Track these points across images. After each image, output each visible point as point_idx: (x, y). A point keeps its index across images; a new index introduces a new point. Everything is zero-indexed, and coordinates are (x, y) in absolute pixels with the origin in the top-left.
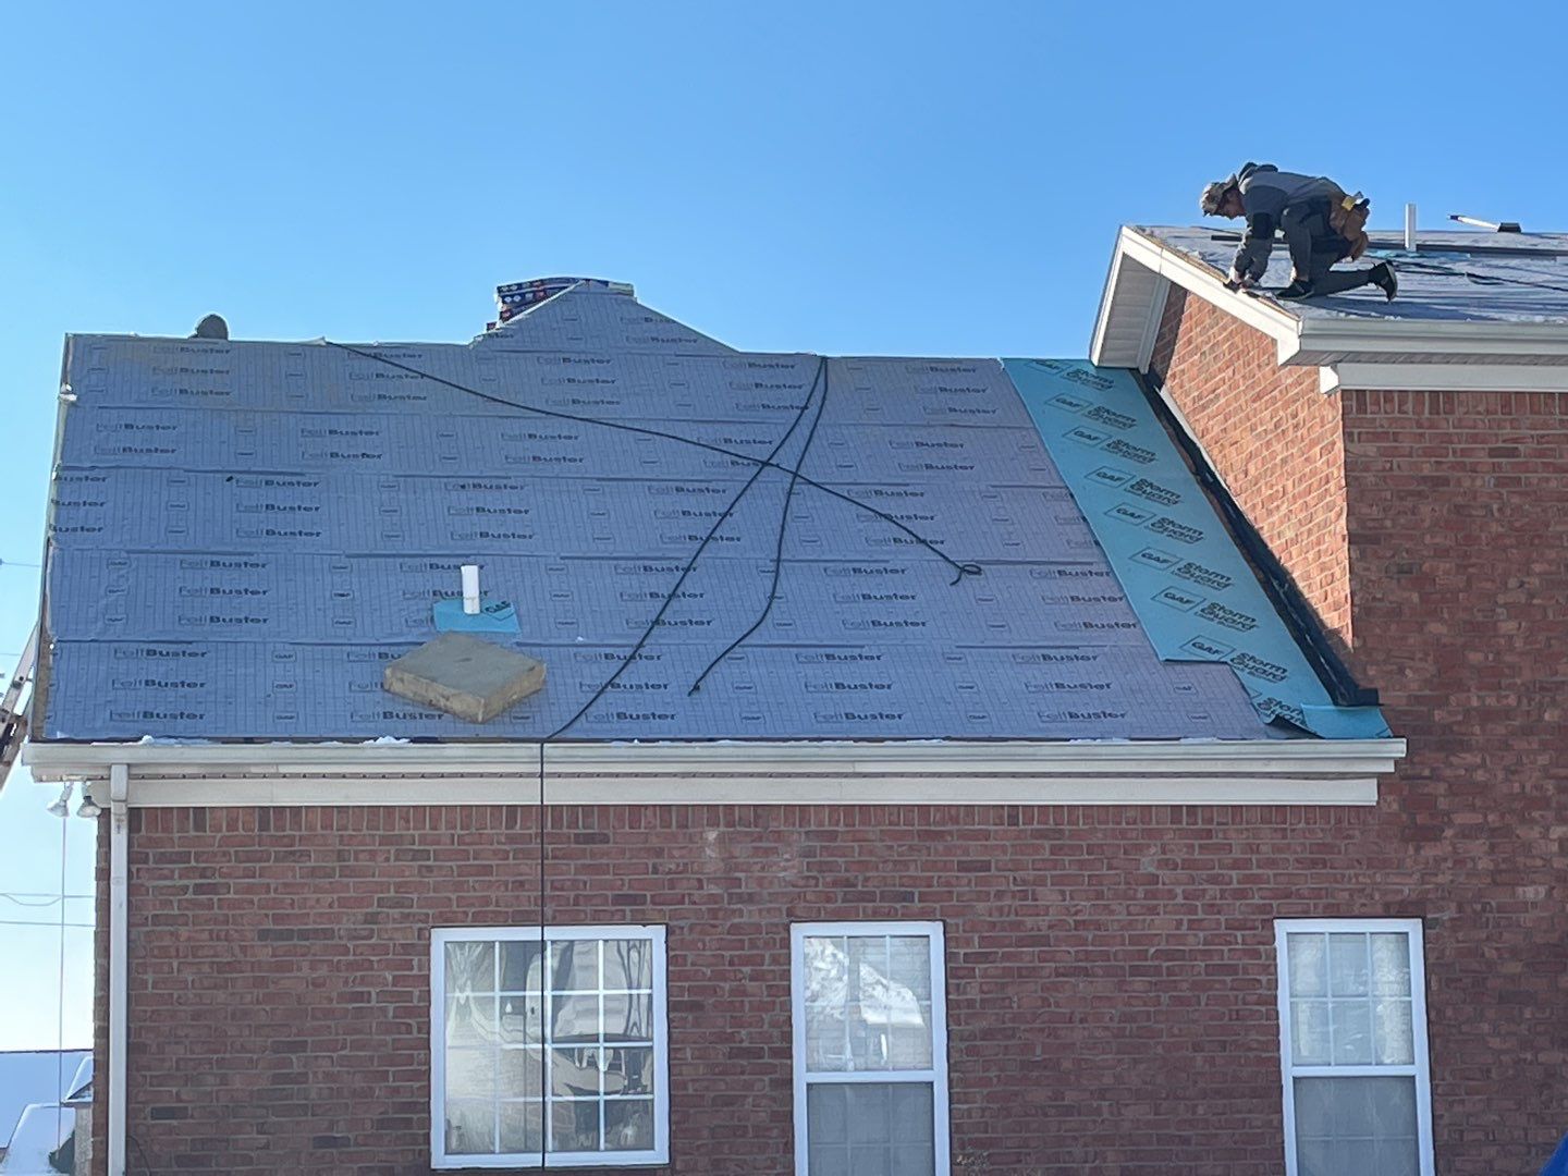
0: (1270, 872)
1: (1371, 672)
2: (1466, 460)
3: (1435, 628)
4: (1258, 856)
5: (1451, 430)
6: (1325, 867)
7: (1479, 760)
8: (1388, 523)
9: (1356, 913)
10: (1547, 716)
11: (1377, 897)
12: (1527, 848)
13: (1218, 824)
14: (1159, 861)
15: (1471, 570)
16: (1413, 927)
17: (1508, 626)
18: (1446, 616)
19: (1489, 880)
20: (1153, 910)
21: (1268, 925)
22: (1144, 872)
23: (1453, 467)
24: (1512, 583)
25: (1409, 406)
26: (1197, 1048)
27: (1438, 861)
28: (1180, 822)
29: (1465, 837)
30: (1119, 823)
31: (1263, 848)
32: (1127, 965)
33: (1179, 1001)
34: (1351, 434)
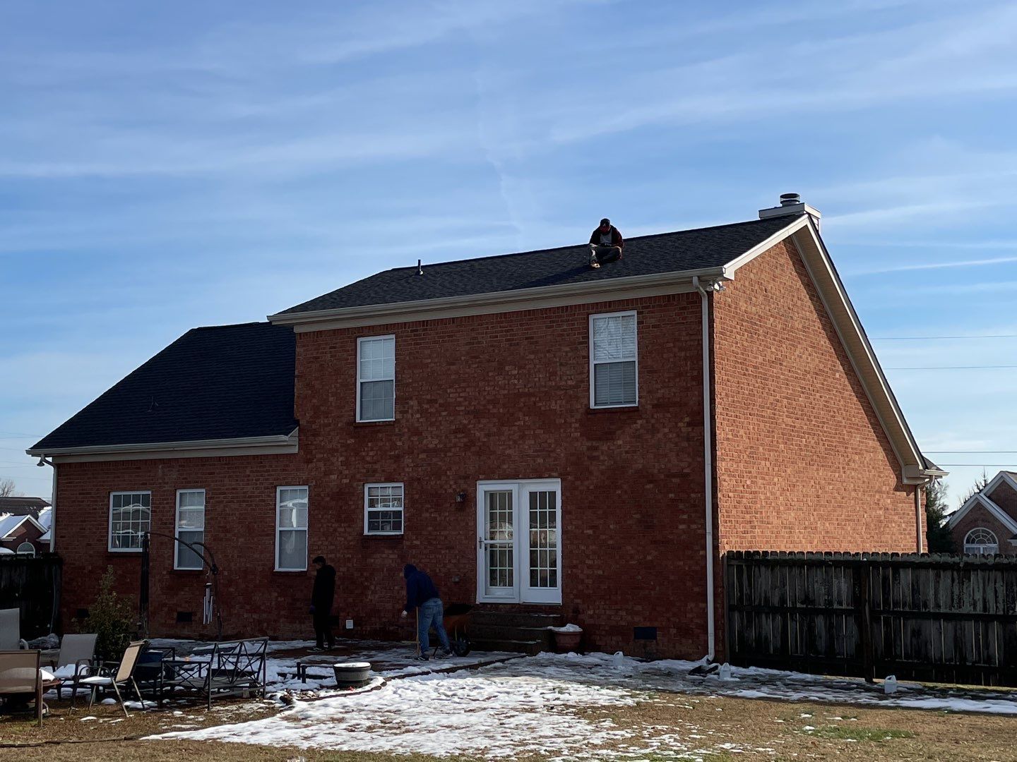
0: (274, 473)
2: (324, 351)
5: (321, 342)
6: (286, 471)
8: (305, 371)
9: (293, 484)
10: (339, 425)
11: (298, 479)
12: (333, 464)
13: (263, 460)
14: (250, 471)
16: (306, 487)
17: (331, 399)
19: (323, 474)
20: (248, 484)
21: (275, 487)
22: (247, 474)
23: (321, 353)
24: (333, 386)
25: (311, 336)
26: (255, 522)
27: (312, 468)
28: (255, 460)
29: (318, 461)
30: (242, 461)
31: (273, 466)
32: (242, 500)
33: (252, 509)
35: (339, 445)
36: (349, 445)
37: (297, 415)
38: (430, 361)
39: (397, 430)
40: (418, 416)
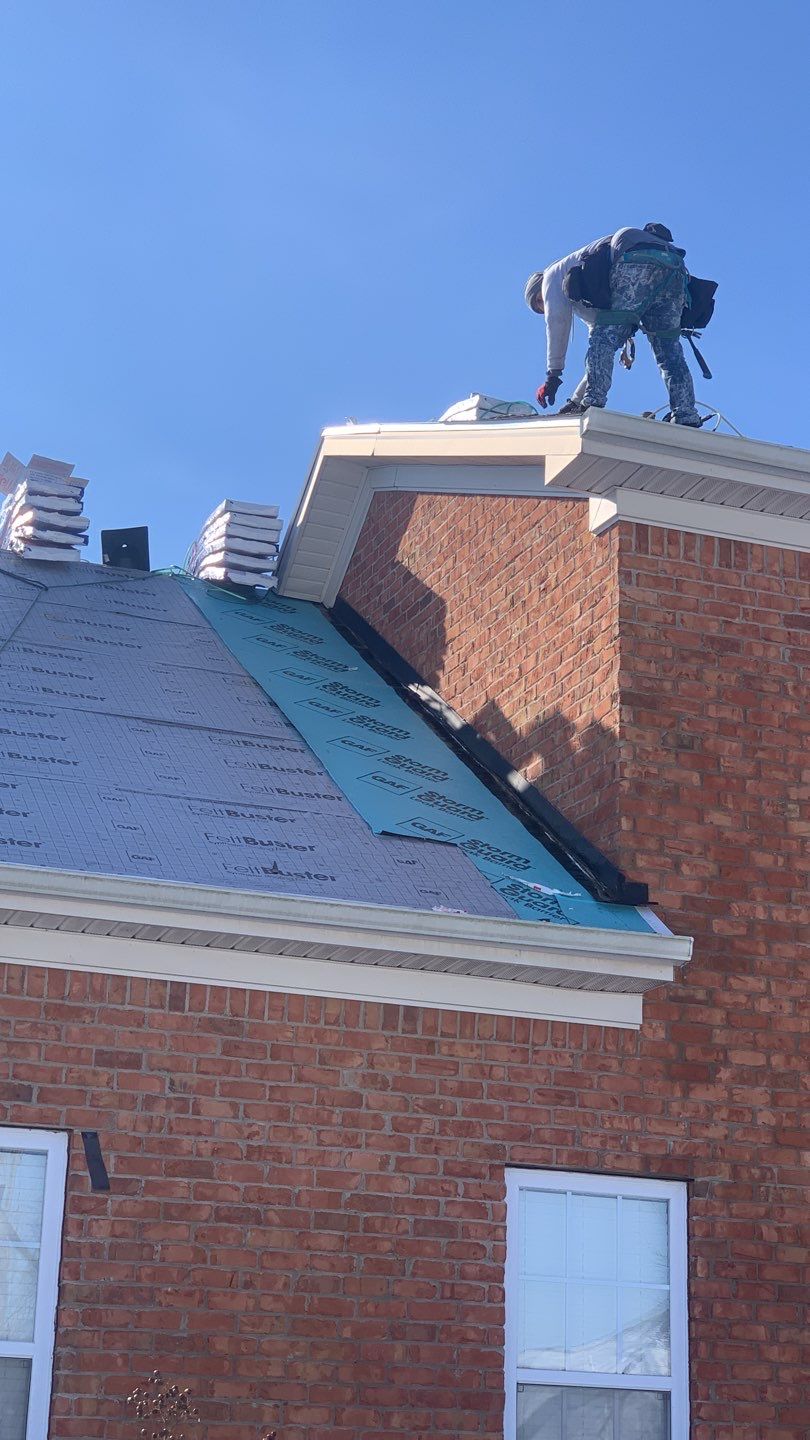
0: (505, 1104)
1: (641, 863)
2: (761, 626)
3: (718, 818)
4: (490, 1081)
5: (743, 588)
6: (573, 1105)
7: (763, 986)
8: (668, 685)
9: (607, 1167)
11: (635, 1148)
13: (443, 1035)
14: (364, 1076)
15: (760, 755)
16: (676, 1192)
17: (801, 827)
18: (731, 806)
19: (769, 1140)
20: (351, 1142)
21: (497, 1172)
22: (344, 1089)
23: (744, 630)
24: (807, 775)
25: (696, 553)
26: (396, 1333)
27: (711, 1108)
28: (395, 1028)
29: (743, 1081)
30: (316, 1021)
31: (499, 1072)
32: (312, 1212)
33: (379, 1267)
34: (628, 575)
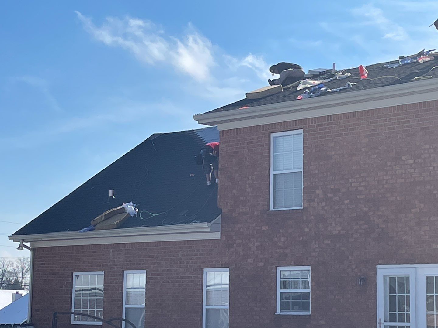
5: (240, 138)
6: (211, 255)
9: (216, 266)
12: (250, 248)
13: (192, 245)
18: (236, 188)
20: (180, 267)
22: (179, 257)
24: (250, 178)
25: (232, 133)
27: (233, 253)
28: (186, 245)
29: (238, 246)
30: (175, 245)
31: (200, 251)
35: (255, 232)
36: (264, 230)
37: (221, 204)
38: (333, 153)
39: (305, 218)
40: (323, 204)
